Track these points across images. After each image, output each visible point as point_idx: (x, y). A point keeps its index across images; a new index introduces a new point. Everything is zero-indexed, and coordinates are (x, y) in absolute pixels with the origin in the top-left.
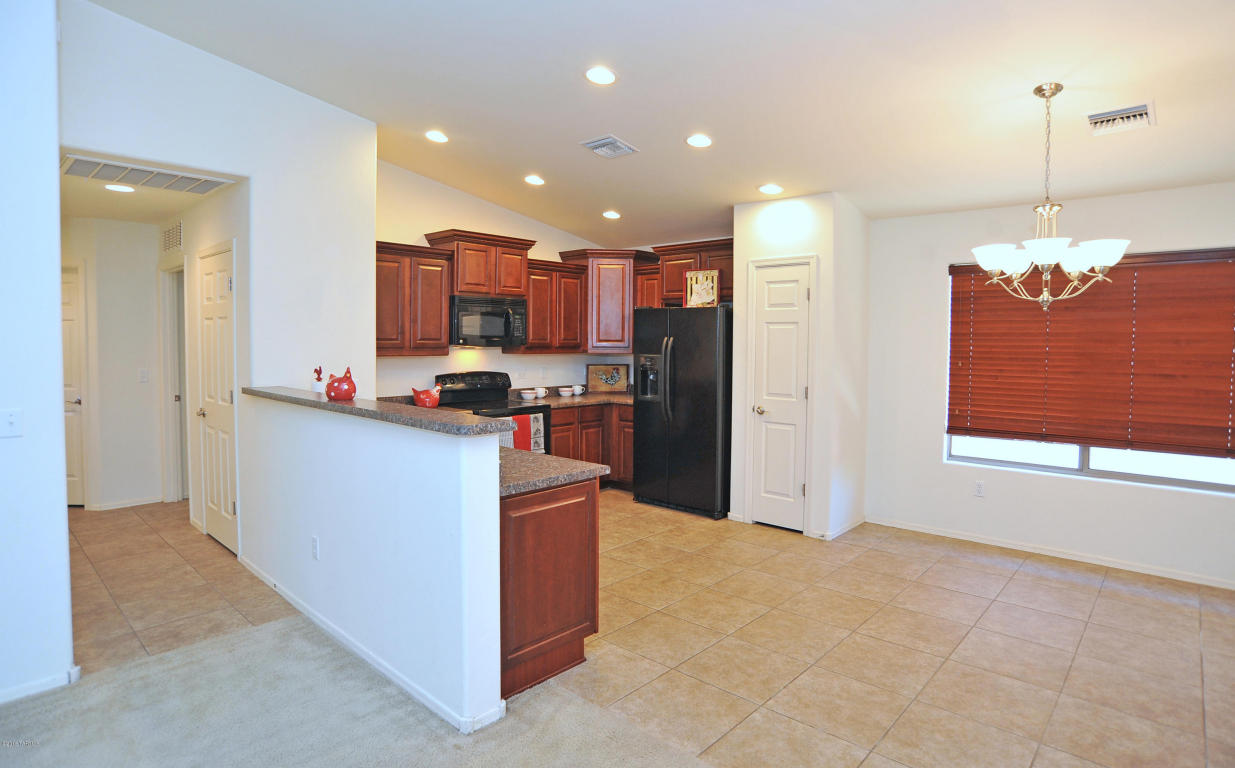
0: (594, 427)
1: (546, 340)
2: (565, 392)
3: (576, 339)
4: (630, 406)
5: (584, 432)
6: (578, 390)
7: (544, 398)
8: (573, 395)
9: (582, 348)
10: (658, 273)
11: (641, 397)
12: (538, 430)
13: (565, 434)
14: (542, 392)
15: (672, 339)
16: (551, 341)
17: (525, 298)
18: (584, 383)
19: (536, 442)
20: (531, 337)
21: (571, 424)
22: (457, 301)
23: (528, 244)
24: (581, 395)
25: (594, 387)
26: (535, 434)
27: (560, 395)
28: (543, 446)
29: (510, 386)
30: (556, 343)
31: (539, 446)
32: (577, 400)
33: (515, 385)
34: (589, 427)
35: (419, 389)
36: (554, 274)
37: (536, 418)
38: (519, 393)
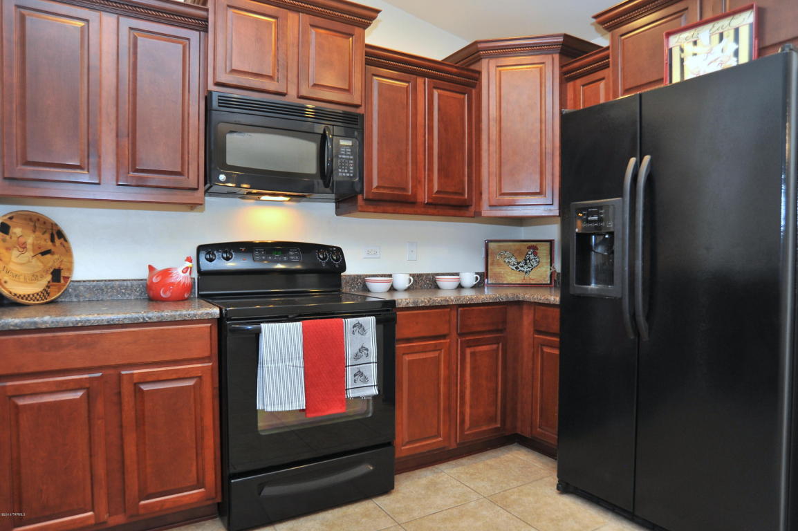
0: (487, 342)
1: (405, 189)
2: (447, 284)
3: (463, 194)
4: (554, 305)
5: (468, 351)
6: (469, 279)
7: (408, 290)
8: (460, 287)
9: (472, 209)
10: (607, 66)
11: (576, 289)
12: (363, 349)
13: (432, 355)
14: (402, 281)
15: (647, 158)
16: (415, 195)
17: (361, 111)
18: (482, 270)
19: (359, 373)
20: (375, 184)
21: (444, 337)
22: (215, 104)
23: (367, 17)
24: (474, 287)
25: (496, 275)
26: (357, 357)
27: (437, 287)
28: (373, 380)
29: (343, 268)
30: (423, 197)
31: (366, 379)
32: (468, 295)
33: (353, 268)
34: (477, 343)
35: (159, 267)
36: (420, 80)
37: (359, 325)
38: (361, 283)
